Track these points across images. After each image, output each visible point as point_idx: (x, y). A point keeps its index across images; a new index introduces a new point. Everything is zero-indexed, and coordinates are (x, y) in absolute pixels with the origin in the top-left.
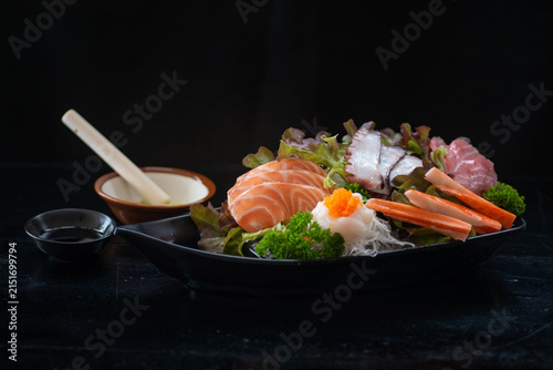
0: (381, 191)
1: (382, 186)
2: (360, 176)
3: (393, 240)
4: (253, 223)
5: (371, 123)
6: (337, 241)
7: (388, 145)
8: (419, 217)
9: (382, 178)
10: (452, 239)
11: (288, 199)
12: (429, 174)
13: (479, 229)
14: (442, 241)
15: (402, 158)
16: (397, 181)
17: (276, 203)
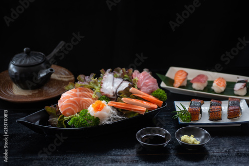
0: (113, 98)
1: (114, 96)
2: (106, 92)
3: (118, 117)
4: (67, 113)
5: (110, 69)
6: (97, 120)
7: (117, 77)
8: (127, 107)
9: (114, 92)
10: (139, 114)
11: (79, 104)
12: (131, 89)
13: (149, 109)
14: (136, 115)
15: (122, 83)
16: (120, 93)
17: (75, 106)
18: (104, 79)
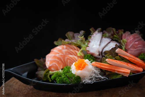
0: (98, 57)
1: (99, 55)
2: (92, 51)
3: (100, 76)
5: (100, 29)
6: (78, 78)
7: (106, 37)
8: (111, 68)
9: (99, 52)
10: (122, 76)
11: (64, 60)
12: (118, 50)
13: (133, 72)
14: (118, 77)
15: (109, 43)
16: (106, 53)
17: (60, 62)
18: (92, 37)
